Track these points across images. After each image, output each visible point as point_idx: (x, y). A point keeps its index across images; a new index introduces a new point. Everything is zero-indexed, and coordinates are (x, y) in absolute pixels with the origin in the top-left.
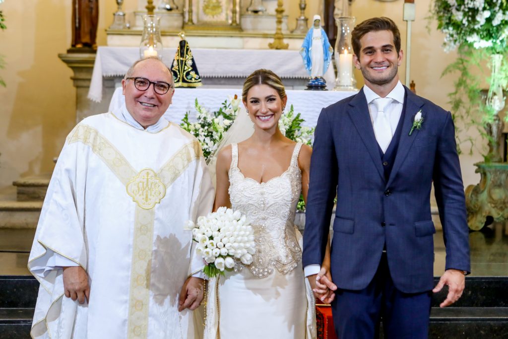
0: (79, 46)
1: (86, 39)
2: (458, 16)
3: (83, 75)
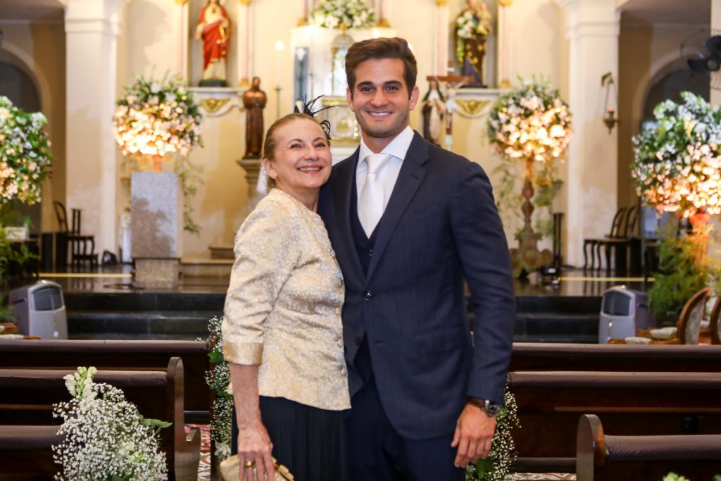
0: (250, 154)
1: (255, 149)
2: (500, 137)
3: (253, 175)
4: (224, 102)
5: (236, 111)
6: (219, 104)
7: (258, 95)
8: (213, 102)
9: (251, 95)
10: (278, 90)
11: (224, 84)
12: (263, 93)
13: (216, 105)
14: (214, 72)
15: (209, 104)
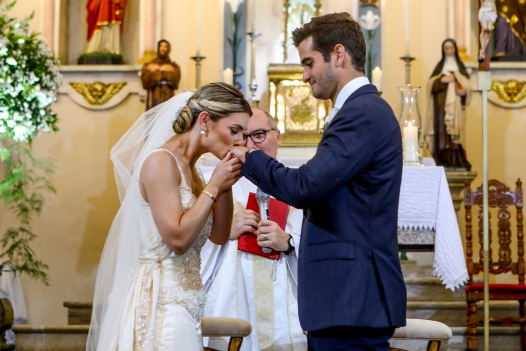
4: (118, 87)
5: (135, 100)
6: (109, 91)
7: (166, 68)
8: (99, 87)
9: (153, 68)
10: (197, 59)
11: (117, 60)
12: (175, 65)
13: (103, 92)
14: (102, 42)
15: (92, 90)
